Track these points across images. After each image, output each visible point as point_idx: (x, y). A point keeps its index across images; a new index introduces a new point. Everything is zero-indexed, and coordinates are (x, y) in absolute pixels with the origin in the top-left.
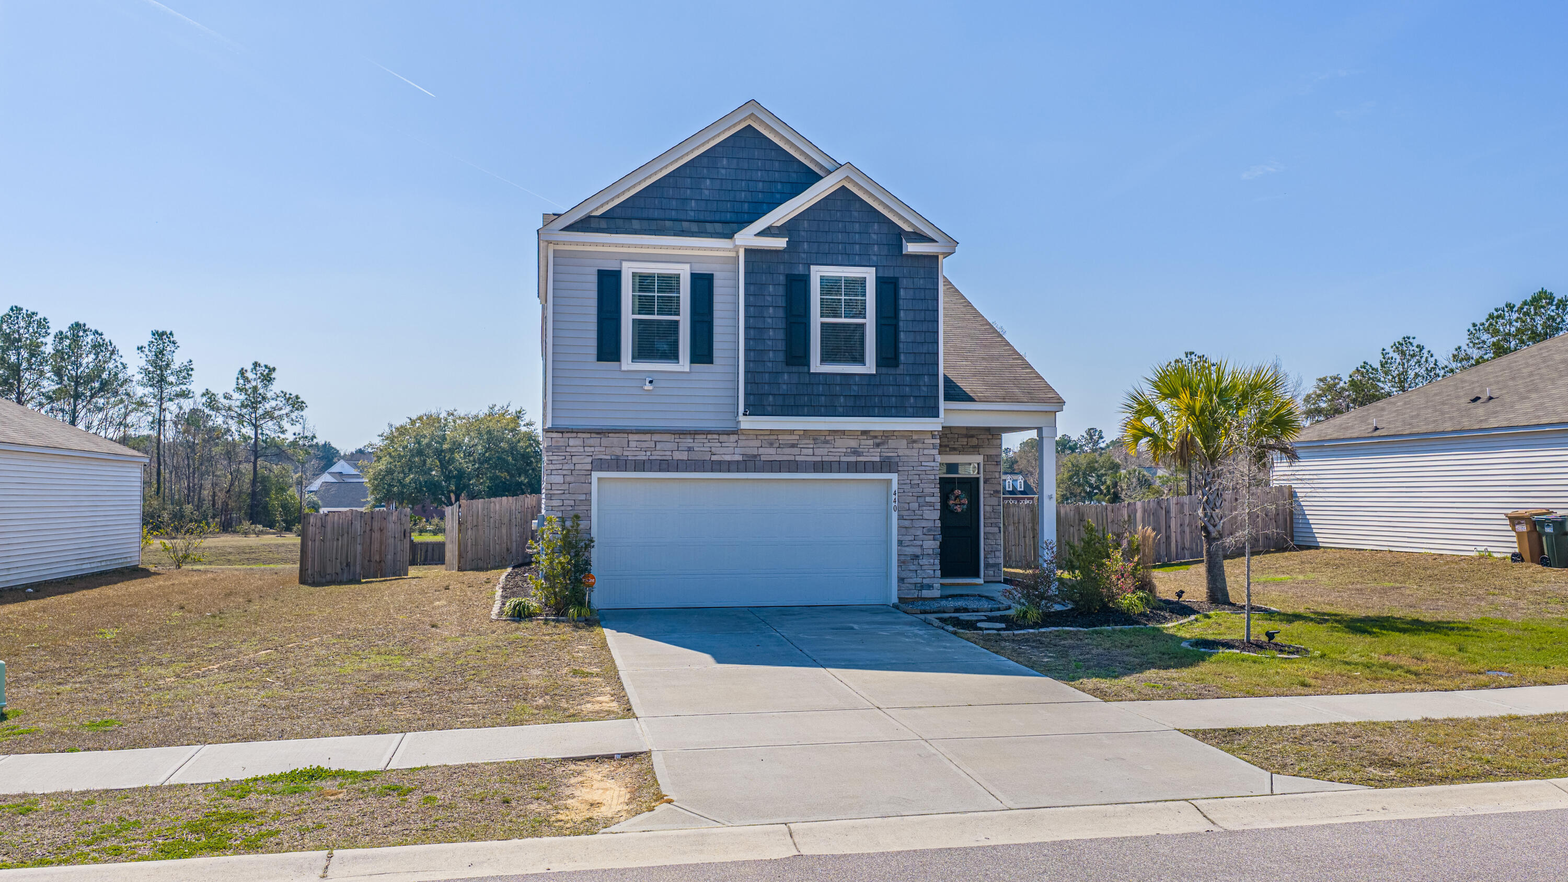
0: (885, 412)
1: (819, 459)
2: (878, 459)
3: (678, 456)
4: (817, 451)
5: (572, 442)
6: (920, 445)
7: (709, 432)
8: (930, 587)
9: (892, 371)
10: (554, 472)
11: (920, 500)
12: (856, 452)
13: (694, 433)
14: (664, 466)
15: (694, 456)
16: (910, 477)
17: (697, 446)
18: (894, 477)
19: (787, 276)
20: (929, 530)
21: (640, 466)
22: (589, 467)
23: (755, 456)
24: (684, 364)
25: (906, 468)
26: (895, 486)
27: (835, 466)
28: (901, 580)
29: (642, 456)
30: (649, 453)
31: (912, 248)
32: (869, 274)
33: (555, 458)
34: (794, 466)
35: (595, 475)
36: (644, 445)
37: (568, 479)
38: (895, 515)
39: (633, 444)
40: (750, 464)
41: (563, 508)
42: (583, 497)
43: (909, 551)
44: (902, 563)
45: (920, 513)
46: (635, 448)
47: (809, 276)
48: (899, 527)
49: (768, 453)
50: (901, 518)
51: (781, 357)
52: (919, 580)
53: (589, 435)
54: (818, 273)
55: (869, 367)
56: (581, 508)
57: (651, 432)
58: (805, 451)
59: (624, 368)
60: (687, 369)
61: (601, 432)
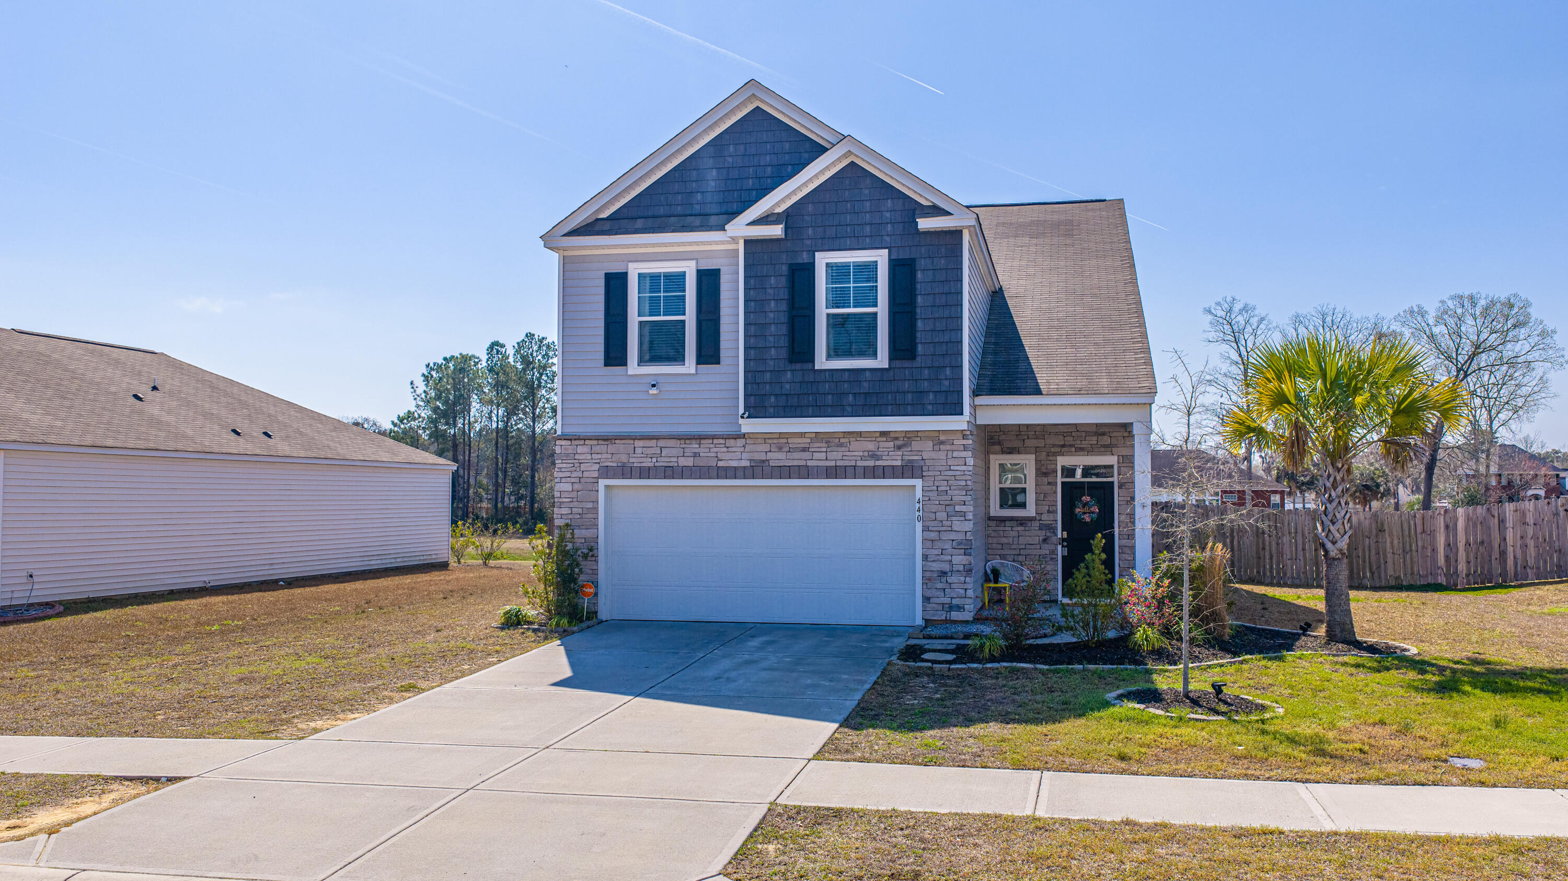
0: (900, 410)
1: (832, 463)
2: (899, 463)
3: (683, 462)
4: (830, 455)
5: (580, 450)
6: (948, 447)
7: (713, 437)
8: (960, 608)
9: (907, 364)
10: (563, 480)
11: (949, 509)
12: (874, 456)
13: (700, 438)
14: (669, 472)
15: (700, 462)
16: (937, 484)
17: (703, 451)
18: (918, 483)
19: (791, 265)
20: (960, 543)
21: (645, 473)
22: (596, 474)
23: (763, 461)
24: (690, 365)
25: (931, 473)
26: (919, 494)
27: (850, 471)
28: (926, 599)
29: (648, 463)
30: (654, 460)
31: (925, 224)
32: (881, 258)
33: (564, 465)
34: (805, 472)
35: (603, 483)
36: (650, 451)
37: (576, 486)
38: (919, 526)
39: (639, 451)
40: (758, 469)
41: (571, 516)
42: (590, 505)
43: (936, 566)
44: (927, 580)
45: (949, 523)
46: (642, 455)
47: (813, 264)
48: (924, 540)
49: (778, 458)
50: (926, 529)
51: (784, 353)
52: (947, 600)
53: (595, 442)
54: (823, 260)
55: (882, 360)
56: (587, 516)
57: (657, 438)
58: (816, 455)
59: (630, 373)
60: (693, 371)
61: (607, 439)
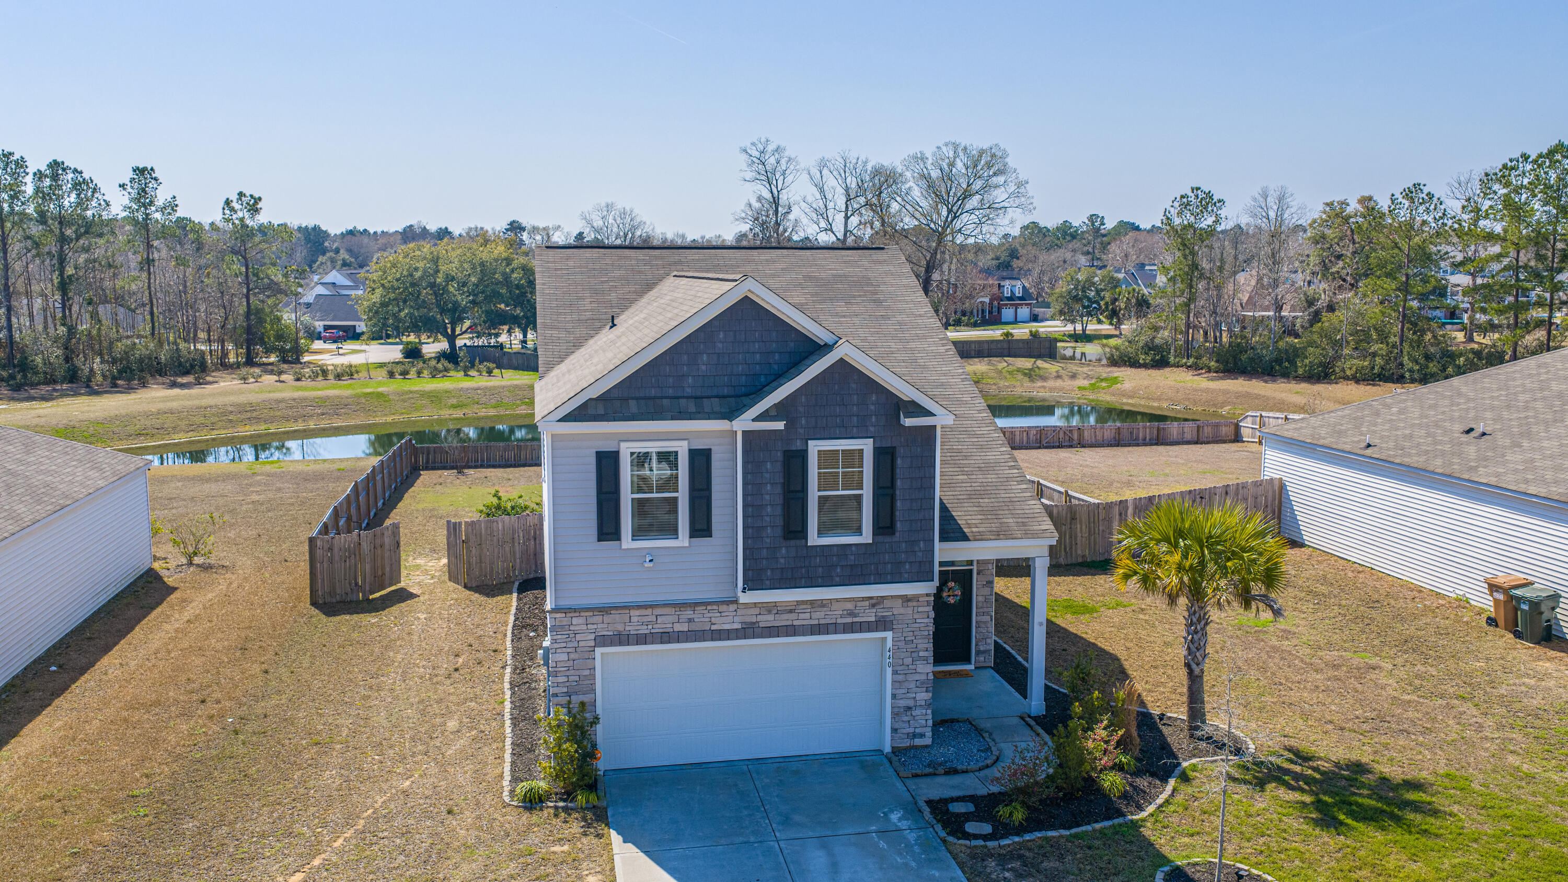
0: (881, 579)
1: (816, 622)
2: (873, 619)
3: (678, 627)
4: (815, 615)
5: (575, 621)
6: (915, 604)
7: (706, 604)
8: (922, 736)
9: (888, 539)
10: (558, 651)
11: (914, 655)
12: (852, 614)
13: (694, 605)
14: (665, 638)
15: (693, 627)
16: (905, 634)
17: (696, 617)
18: (889, 635)
19: (785, 452)
20: (923, 683)
21: (642, 640)
22: (593, 644)
23: (754, 623)
24: (683, 539)
25: (900, 626)
26: (889, 644)
27: (831, 628)
28: (894, 730)
29: (644, 630)
30: (650, 627)
31: (908, 422)
32: (866, 446)
33: (559, 637)
34: (792, 631)
35: (599, 651)
36: (646, 619)
37: (572, 656)
38: (889, 671)
39: (634, 619)
40: (749, 631)
41: (567, 684)
42: (587, 672)
43: (902, 703)
44: (895, 715)
45: (914, 667)
46: (636, 623)
47: (806, 451)
48: (893, 682)
49: (767, 620)
50: (895, 673)
51: (779, 532)
52: (911, 730)
53: (591, 614)
54: (815, 447)
55: (866, 537)
56: (585, 682)
57: (652, 606)
58: (802, 616)
59: (623, 547)
60: (687, 544)
61: (604, 610)
